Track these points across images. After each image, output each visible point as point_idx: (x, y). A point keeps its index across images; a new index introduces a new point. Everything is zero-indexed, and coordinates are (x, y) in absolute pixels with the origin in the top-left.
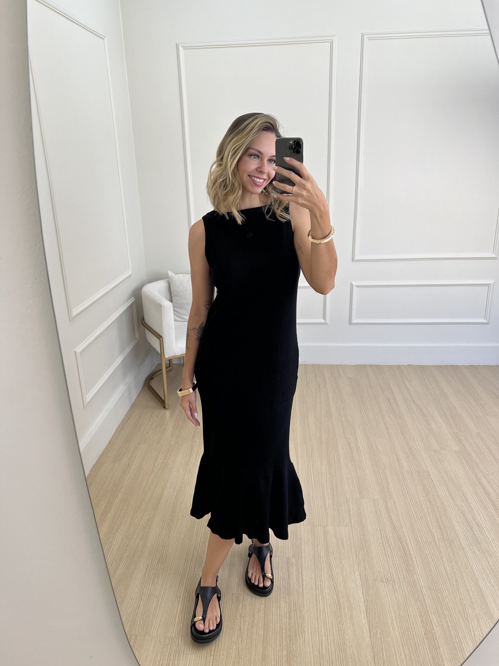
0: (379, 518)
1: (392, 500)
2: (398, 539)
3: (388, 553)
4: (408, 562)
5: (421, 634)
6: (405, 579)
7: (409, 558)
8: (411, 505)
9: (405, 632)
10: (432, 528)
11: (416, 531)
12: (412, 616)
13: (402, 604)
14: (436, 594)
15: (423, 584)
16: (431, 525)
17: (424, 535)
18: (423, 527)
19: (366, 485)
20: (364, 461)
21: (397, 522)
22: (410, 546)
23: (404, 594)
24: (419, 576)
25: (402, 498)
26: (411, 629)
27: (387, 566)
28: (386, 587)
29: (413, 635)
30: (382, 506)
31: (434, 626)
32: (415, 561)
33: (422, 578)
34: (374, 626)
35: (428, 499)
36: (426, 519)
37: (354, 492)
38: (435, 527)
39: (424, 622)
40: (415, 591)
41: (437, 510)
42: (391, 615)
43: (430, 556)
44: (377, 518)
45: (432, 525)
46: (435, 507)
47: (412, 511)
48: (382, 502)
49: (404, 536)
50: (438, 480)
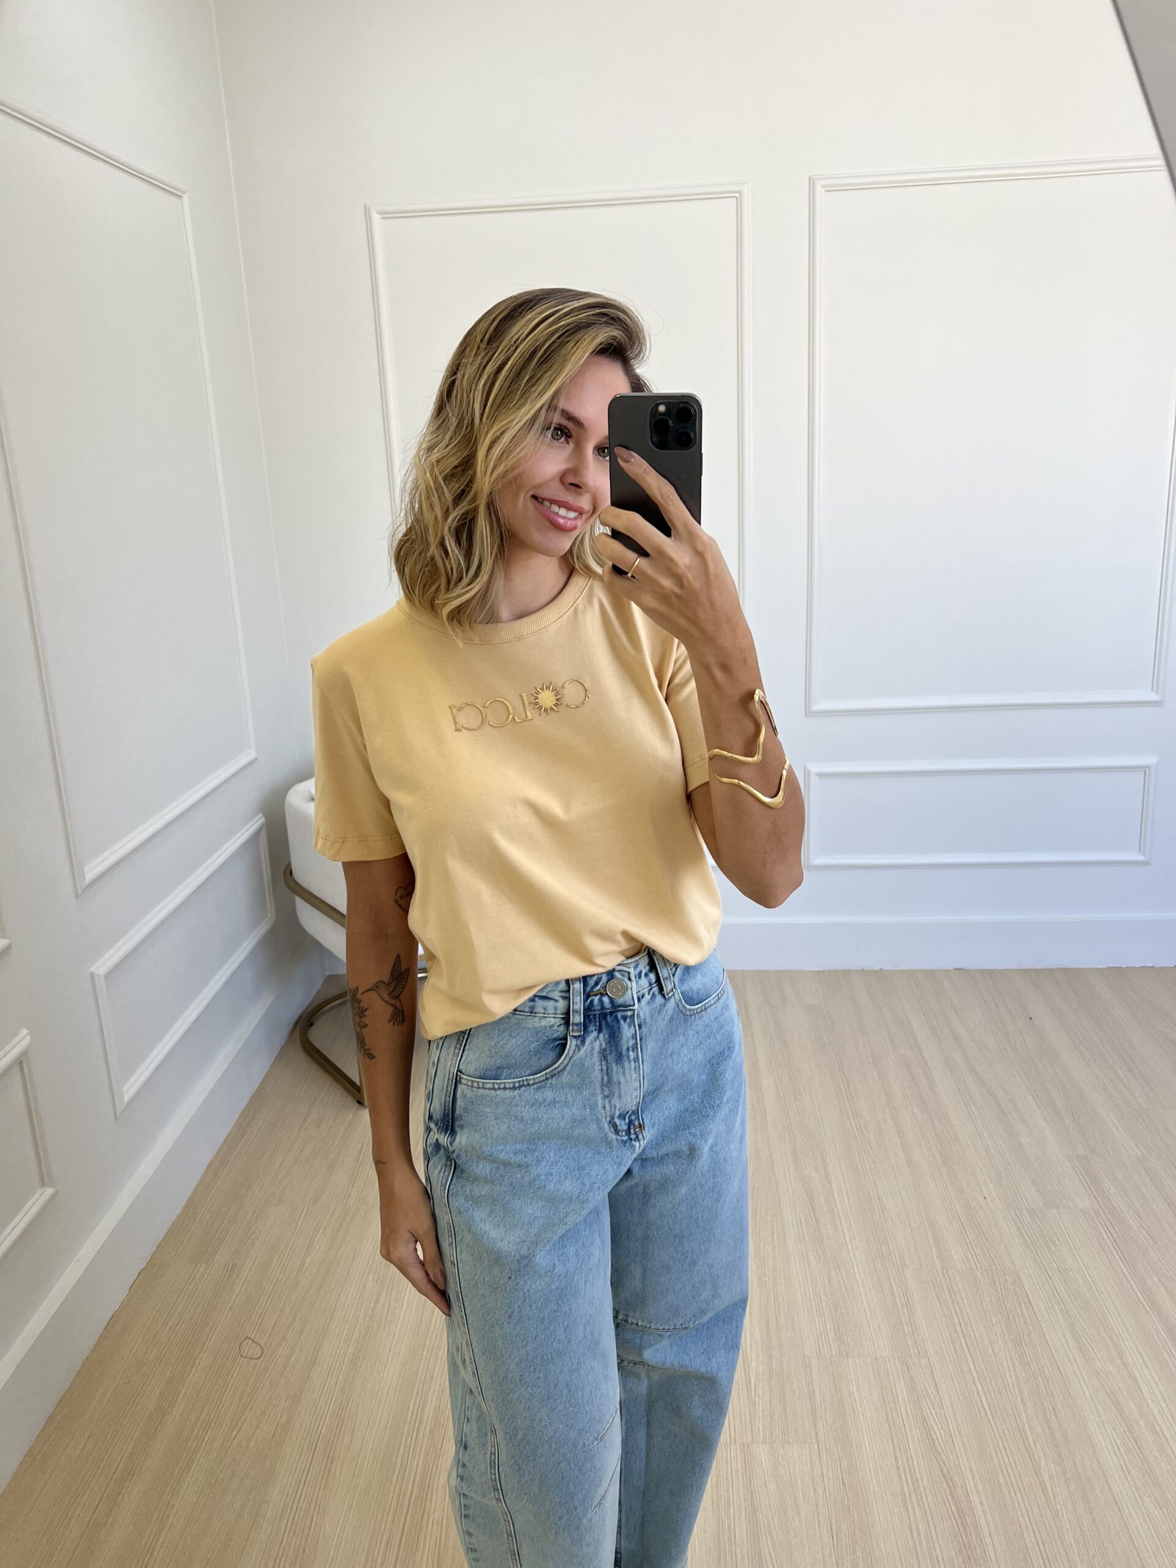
0: (890, 1417)
1: (924, 1361)
2: (942, 1479)
3: (917, 1524)
7: (974, 1538)
8: (975, 1374)
10: (1032, 1443)
11: (992, 1456)
16: (1029, 1434)
18: (1009, 1440)
19: (854, 1316)
20: (848, 1243)
21: (939, 1426)
22: (977, 1500)
25: (951, 1355)
30: (899, 1380)
32: (990, 1548)
35: (1019, 1356)
36: (1015, 1417)
37: (823, 1337)
38: (1041, 1439)
41: (1044, 1391)
43: (1030, 1527)
44: (887, 1415)
45: (1032, 1435)
46: (1040, 1379)
47: (978, 1394)
48: (899, 1368)
49: (959, 1470)
50: (1043, 1297)
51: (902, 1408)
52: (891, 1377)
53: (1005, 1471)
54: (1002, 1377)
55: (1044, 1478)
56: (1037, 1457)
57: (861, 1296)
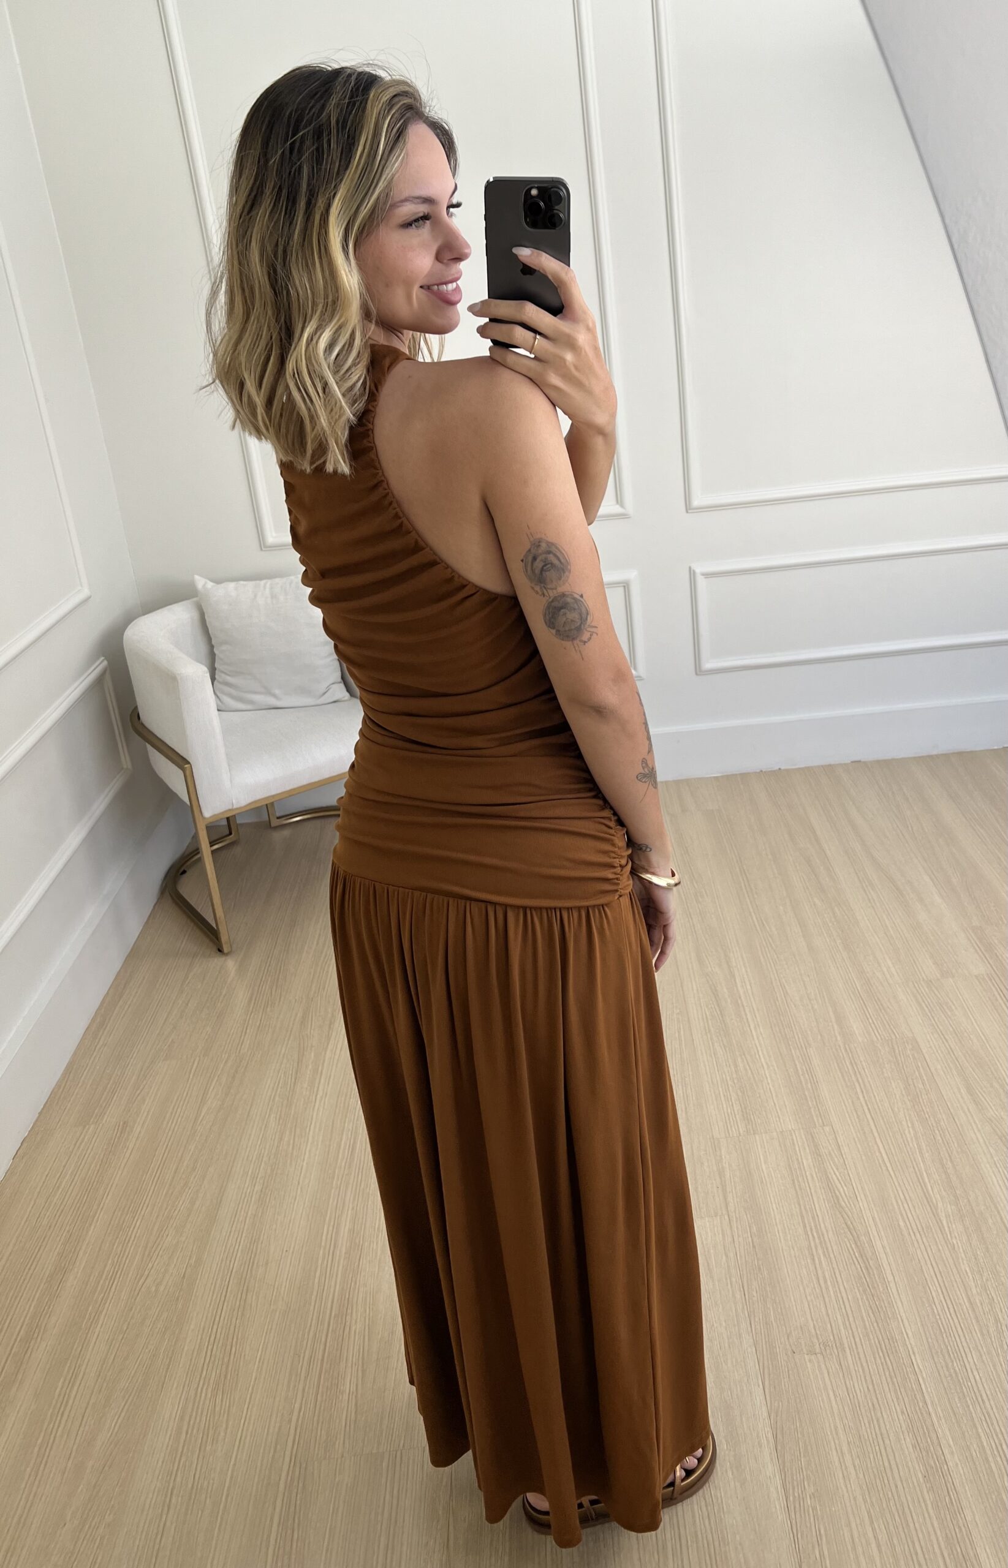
0: (797, 1184)
1: (827, 1129)
2: (846, 1230)
3: (823, 1273)
4: (875, 1288)
5: (915, 1482)
6: (868, 1336)
7: (877, 1278)
8: (876, 1134)
9: (874, 1482)
10: (930, 1188)
11: (892, 1204)
12: (892, 1435)
13: (865, 1406)
14: (947, 1367)
15: (913, 1344)
16: (927, 1181)
17: (912, 1209)
18: (909, 1188)
19: (760, 1097)
20: (753, 1031)
21: (843, 1185)
22: (878, 1243)
23: (868, 1378)
24: (902, 1321)
25: (853, 1121)
26: (888, 1471)
27: (823, 1310)
28: (823, 1366)
29: (896, 1487)
30: (805, 1149)
31: (946, 1452)
32: (892, 1285)
33: (910, 1326)
34: (795, 1478)
35: (917, 1112)
36: (914, 1168)
37: (730, 1119)
38: (938, 1184)
39: (921, 1445)
40: (895, 1365)
41: (941, 1141)
42: (837, 1442)
43: (928, 1262)
44: (793, 1180)
45: (930, 1182)
46: (937, 1132)
47: (880, 1153)
48: (803, 1137)
49: (862, 1220)
50: (939, 1059)
51: (807, 1173)
52: (797, 1146)
53: (905, 1217)
54: (901, 1135)
55: (942, 1218)
56: (934, 1201)
57: (767, 1078)
